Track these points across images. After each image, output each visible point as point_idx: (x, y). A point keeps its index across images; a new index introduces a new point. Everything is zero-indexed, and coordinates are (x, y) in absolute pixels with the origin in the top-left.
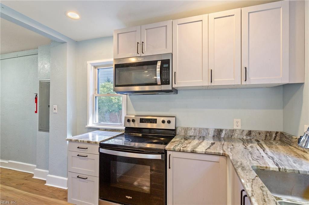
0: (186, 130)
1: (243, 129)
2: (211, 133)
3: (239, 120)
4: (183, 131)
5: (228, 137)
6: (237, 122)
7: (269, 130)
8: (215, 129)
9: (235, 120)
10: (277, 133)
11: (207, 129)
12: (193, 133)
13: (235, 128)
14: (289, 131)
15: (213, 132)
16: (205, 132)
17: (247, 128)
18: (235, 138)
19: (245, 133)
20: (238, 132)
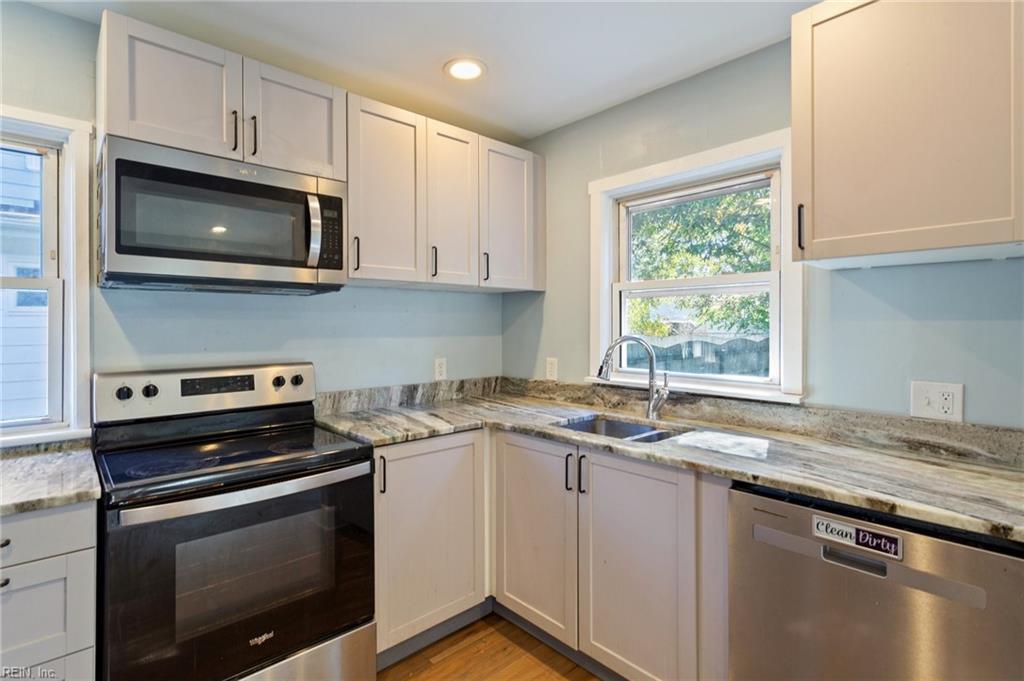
0: (337, 400)
1: (451, 379)
2: (396, 397)
3: (444, 360)
4: (329, 403)
5: (428, 401)
6: (440, 365)
7: (487, 376)
8: (404, 387)
9: (437, 361)
10: (497, 378)
11: (387, 389)
12: (355, 404)
13: (438, 378)
14: (516, 373)
15: (399, 393)
16: (383, 397)
17: (457, 377)
18: (439, 401)
19: (455, 386)
20: (444, 387)
